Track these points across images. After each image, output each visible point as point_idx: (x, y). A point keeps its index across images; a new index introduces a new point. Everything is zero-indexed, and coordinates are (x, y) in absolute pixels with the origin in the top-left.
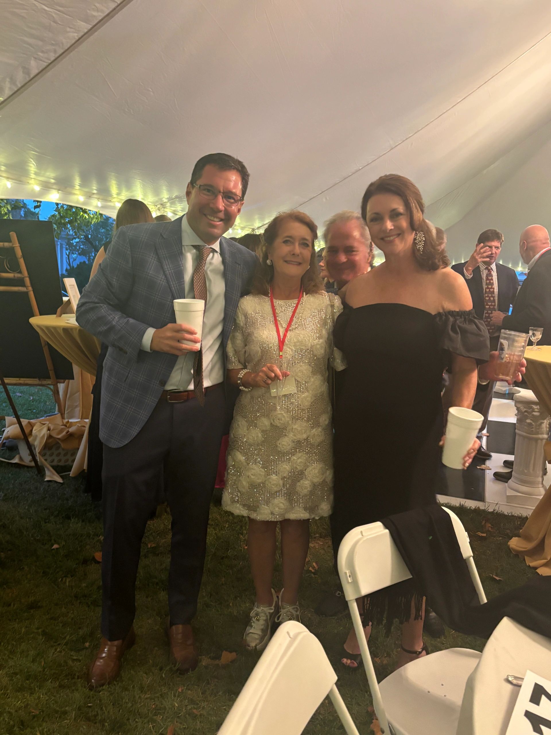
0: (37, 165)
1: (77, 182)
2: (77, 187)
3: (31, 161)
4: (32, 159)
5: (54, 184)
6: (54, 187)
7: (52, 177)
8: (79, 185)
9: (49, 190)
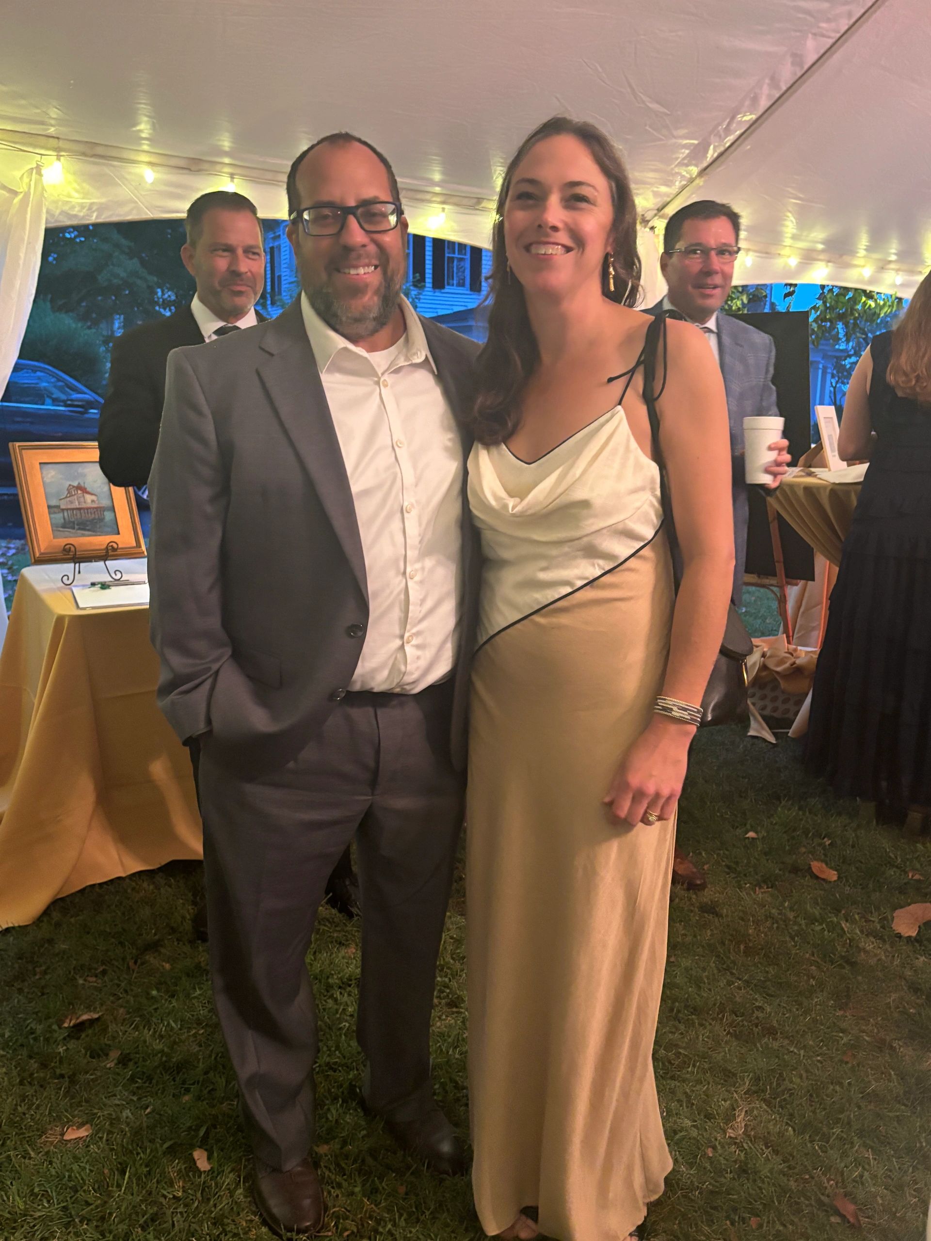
0: (797, 223)
1: (863, 241)
2: (862, 253)
3: (788, 217)
4: (790, 212)
5: (823, 251)
6: (821, 257)
7: (820, 240)
8: (865, 250)
9: (811, 264)
